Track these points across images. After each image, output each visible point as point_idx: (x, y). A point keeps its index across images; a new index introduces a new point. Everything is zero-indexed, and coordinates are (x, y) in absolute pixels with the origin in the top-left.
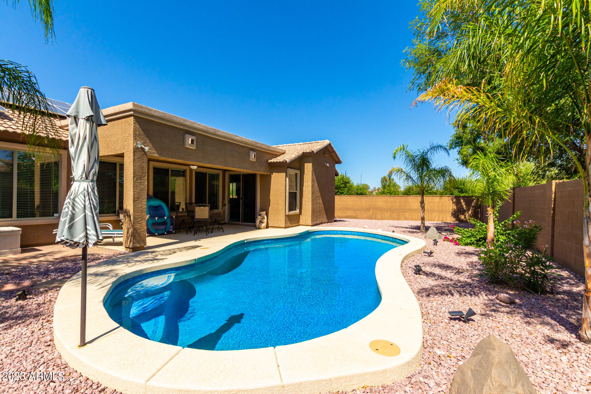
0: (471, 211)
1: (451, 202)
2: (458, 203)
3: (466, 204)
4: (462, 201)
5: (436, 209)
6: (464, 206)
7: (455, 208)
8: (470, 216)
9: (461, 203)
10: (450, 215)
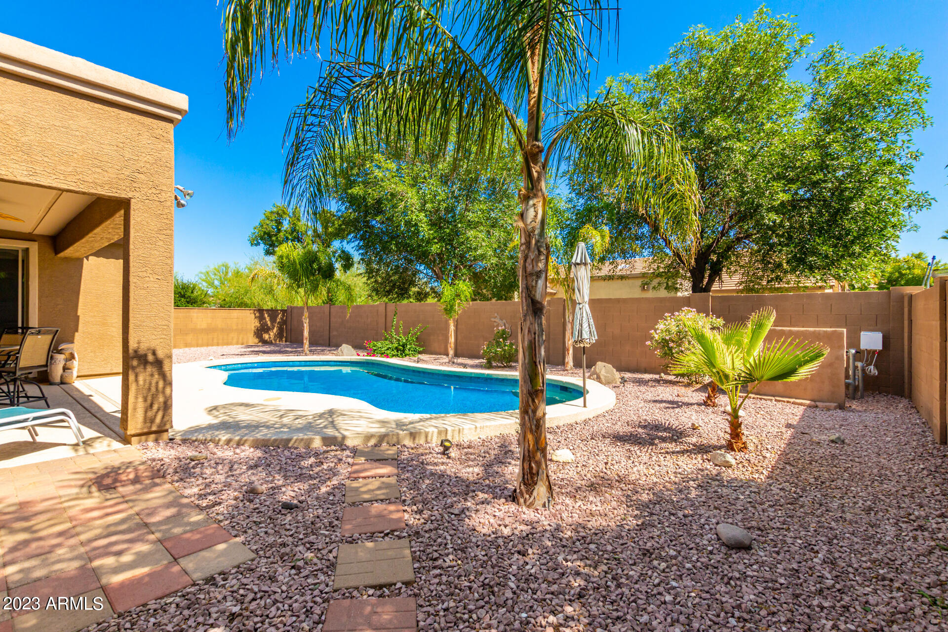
0: (275, 328)
1: (253, 316)
2: (261, 318)
3: (271, 320)
4: (266, 315)
5: (235, 327)
6: (269, 323)
7: (259, 325)
8: (275, 336)
9: (265, 319)
10: (253, 333)
